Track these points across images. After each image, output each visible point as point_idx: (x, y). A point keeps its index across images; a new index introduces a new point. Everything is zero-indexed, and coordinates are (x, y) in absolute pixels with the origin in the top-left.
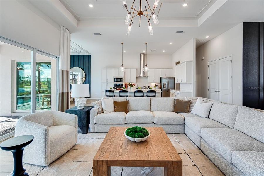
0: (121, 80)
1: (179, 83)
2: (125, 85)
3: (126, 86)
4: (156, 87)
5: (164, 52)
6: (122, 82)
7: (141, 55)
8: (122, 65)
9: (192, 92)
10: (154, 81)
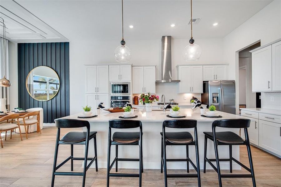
0: (125, 88)
2: (134, 98)
3: (136, 100)
6: (127, 92)
8: (123, 43)
10: (191, 90)
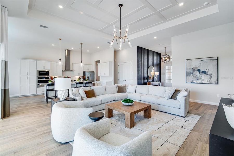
1: (100, 76)
3: (52, 79)
4: (80, 79)
5: (88, 52)
6: (48, 75)
7: (65, 51)
8: (60, 60)
9: (112, 82)
10: (79, 74)
